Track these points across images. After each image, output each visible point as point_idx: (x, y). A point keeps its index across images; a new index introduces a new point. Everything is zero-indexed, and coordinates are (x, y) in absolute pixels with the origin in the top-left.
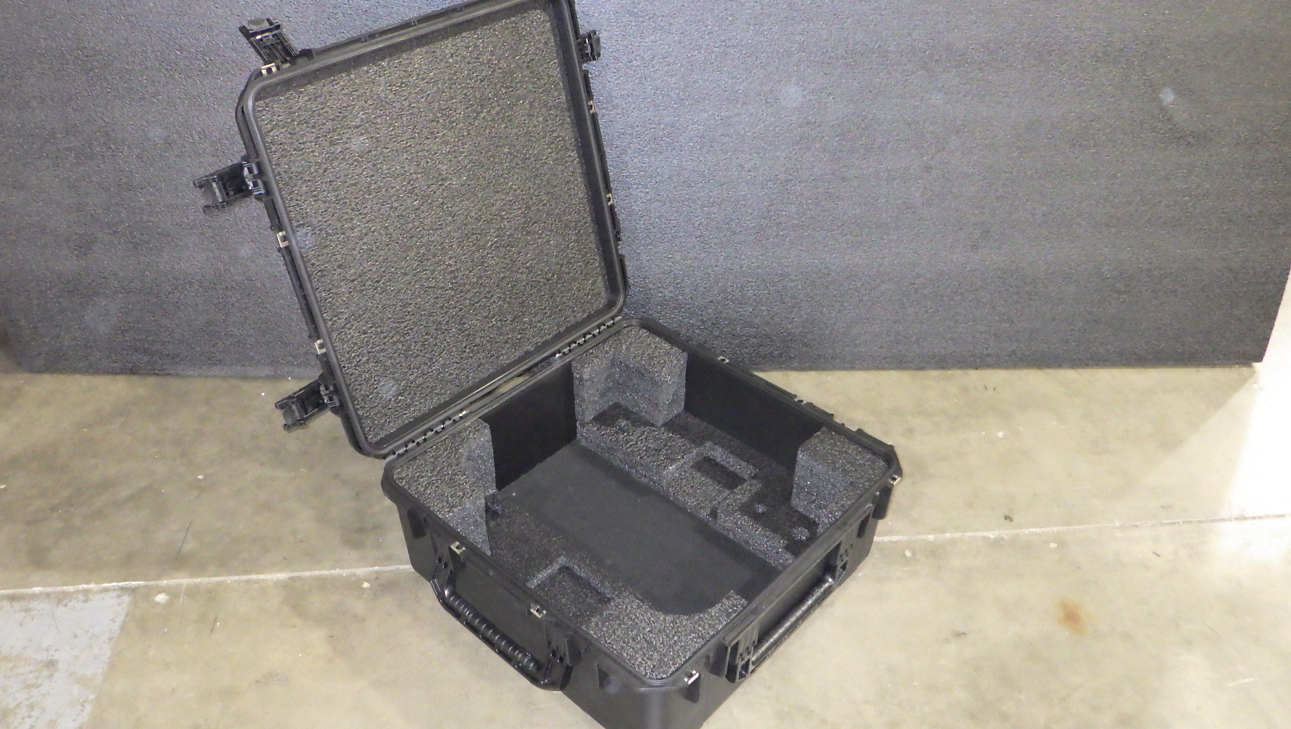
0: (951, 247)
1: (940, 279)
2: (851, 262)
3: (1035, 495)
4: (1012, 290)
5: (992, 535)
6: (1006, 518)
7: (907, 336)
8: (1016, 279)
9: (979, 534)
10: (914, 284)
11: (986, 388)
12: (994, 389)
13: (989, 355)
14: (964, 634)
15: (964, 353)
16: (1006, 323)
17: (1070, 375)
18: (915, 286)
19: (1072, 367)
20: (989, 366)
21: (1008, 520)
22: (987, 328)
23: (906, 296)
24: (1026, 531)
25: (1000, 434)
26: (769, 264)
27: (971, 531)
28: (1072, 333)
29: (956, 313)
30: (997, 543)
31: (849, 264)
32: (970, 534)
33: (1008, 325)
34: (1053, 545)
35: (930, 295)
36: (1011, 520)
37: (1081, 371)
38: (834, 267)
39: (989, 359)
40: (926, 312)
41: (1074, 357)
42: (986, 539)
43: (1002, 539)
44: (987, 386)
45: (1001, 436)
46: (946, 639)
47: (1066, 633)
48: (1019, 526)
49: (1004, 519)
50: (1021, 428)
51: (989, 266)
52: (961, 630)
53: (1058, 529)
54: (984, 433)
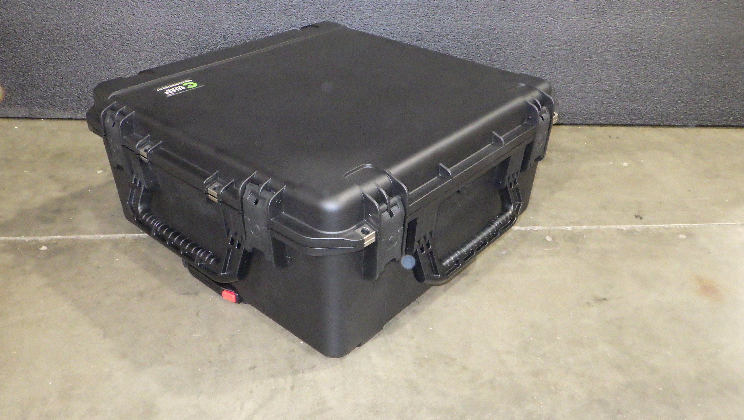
0: (581, 13)
1: (572, 42)
3: (660, 202)
4: (631, 53)
5: (625, 228)
6: (637, 217)
8: (635, 43)
9: (612, 227)
10: (551, 46)
12: (617, 138)
13: (612, 113)
14: (605, 299)
15: (592, 110)
16: (626, 83)
21: (638, 219)
22: (610, 88)
23: (544, 57)
24: (656, 226)
26: (431, 24)
28: (681, 94)
29: (585, 73)
30: (631, 233)
31: (497, 26)
32: (605, 227)
33: (628, 86)
34: (682, 236)
36: (641, 218)
39: (611, 117)
42: (620, 230)
43: (635, 231)
44: (610, 136)
45: (626, 165)
46: (588, 303)
47: (706, 301)
48: (649, 222)
49: (635, 218)
50: (642, 161)
51: (613, 31)
52: (602, 296)
53: (685, 225)
54: (611, 163)
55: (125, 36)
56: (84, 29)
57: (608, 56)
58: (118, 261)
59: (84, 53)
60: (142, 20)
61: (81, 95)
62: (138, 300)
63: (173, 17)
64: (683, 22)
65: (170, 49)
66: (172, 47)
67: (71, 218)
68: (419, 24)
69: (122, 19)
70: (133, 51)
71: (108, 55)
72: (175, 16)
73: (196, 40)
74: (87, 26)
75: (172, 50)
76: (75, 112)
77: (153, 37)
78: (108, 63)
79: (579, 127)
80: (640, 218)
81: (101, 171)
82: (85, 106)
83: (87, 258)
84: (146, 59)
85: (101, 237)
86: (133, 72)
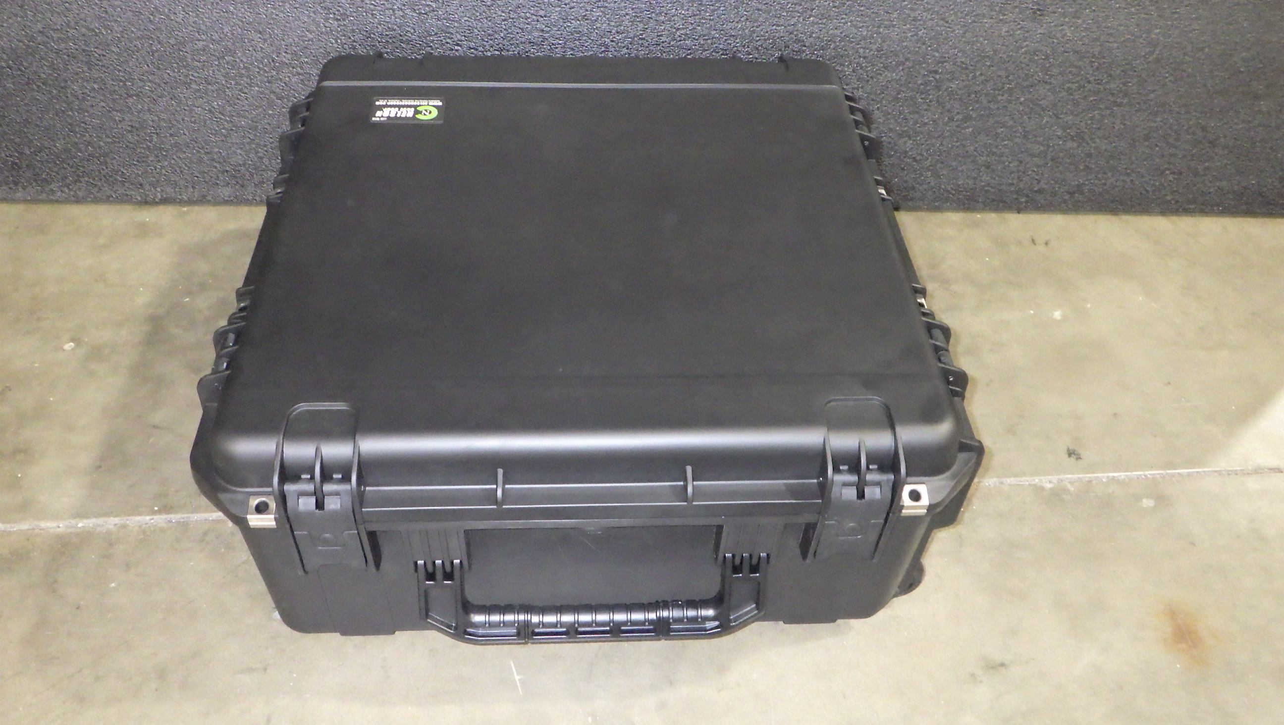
0: (1000, 11)
1: (979, 65)
2: (838, 32)
3: (1115, 415)
4: (1088, 86)
5: (1048, 482)
6: (1071, 453)
7: (918, 158)
8: (1097, 69)
9: (1026, 480)
10: (936, 72)
11: (1033, 241)
12: (1046, 243)
13: (1040, 191)
14: (1002, 665)
15: (1004, 188)
16: (1074, 140)
17: (1161, 224)
18: (938, 77)
19: (1163, 213)
20: (1039, 208)
21: (1073, 459)
22: (1042, 148)
23: (922, 93)
24: (1103, 476)
25: (1057, 315)
26: (706, 32)
27: (1015, 476)
28: (1172, 160)
29: (998, 122)
30: (1056, 496)
31: (834, 36)
32: (1010, 481)
33: (1075, 145)
34: (1148, 503)
35: (960, 92)
36: (1079, 458)
37: (1175, 219)
38: (811, 39)
39: (1038, 197)
40: (951, 119)
41: (1168, 198)
42: (1038, 489)
43: (1065, 490)
44: (1035, 238)
45: (1059, 318)
46: (973, 675)
47: (1178, 666)
48: (1092, 469)
49: (1067, 456)
50: (1089, 306)
51: (1058, 46)
52: (998, 658)
53: (1154, 474)
54: (1032, 312)
55: (92, 51)
56: (6, 37)
57: (1042, 90)
58: (114, 587)
59: (13, 83)
60: (123, 22)
61: (18, 158)
62: (156, 690)
63: (187, 15)
64: (1195, 30)
65: (187, 76)
66: (190, 73)
67: (19, 475)
68: (682, 32)
69: (81, 19)
70: (113, 80)
71: (62, 88)
72: (191, 13)
73: (237, 60)
74: (12, 31)
75: (190, 79)
76: (10, 188)
77: (149, 53)
78: (65, 102)
79: (979, 216)
80: (1075, 457)
81: (72, 344)
82: (30, 178)
83: (55, 581)
84: (140, 94)
85: (80, 525)
86: (117, 118)
